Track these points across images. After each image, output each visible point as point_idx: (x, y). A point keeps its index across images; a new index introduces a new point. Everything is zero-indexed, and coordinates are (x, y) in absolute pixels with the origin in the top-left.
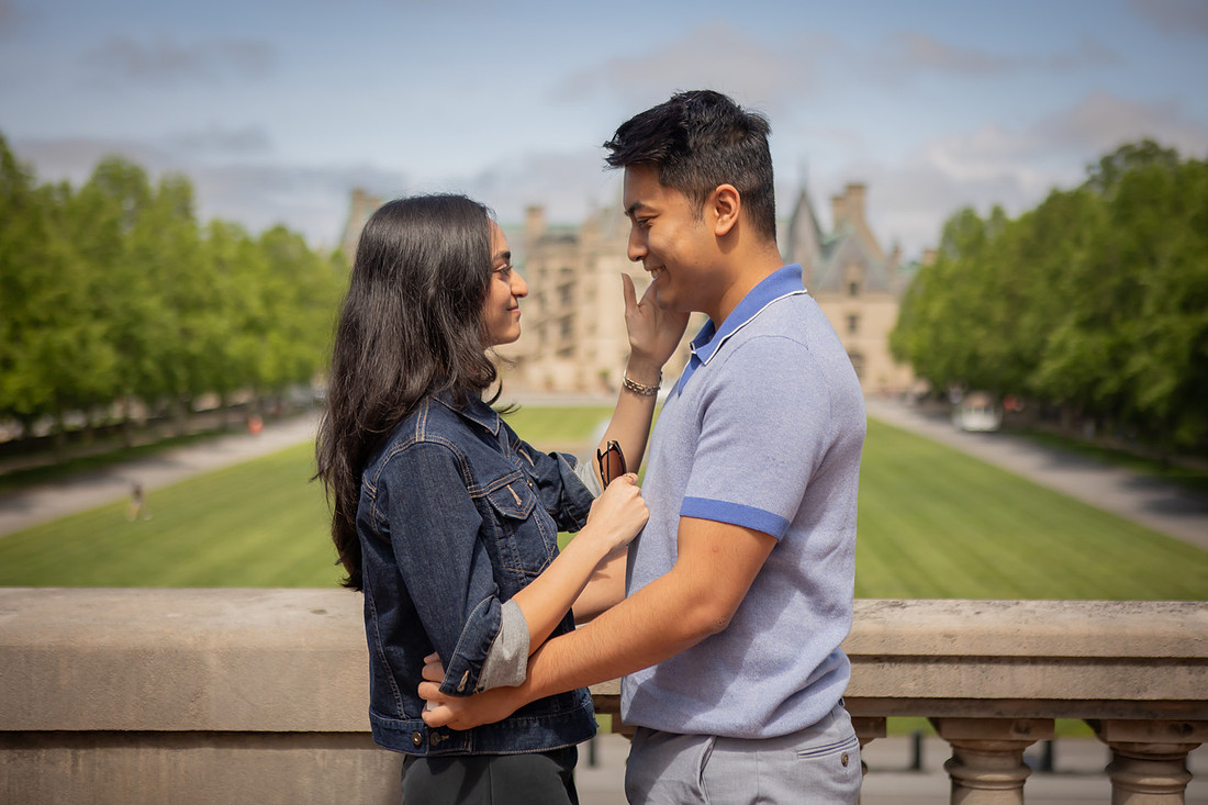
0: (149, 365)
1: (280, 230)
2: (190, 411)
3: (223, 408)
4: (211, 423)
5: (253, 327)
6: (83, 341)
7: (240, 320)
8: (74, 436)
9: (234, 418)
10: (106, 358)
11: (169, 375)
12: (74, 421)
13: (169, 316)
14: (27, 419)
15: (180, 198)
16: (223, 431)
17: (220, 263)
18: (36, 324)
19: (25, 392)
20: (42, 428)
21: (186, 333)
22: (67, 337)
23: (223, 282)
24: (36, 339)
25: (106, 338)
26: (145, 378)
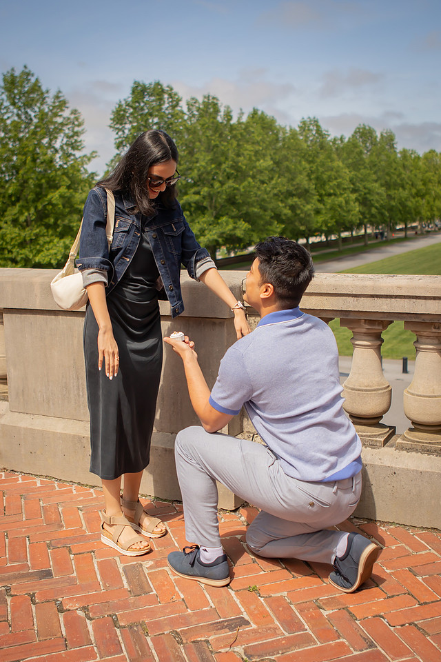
0: (374, 211)
1: (432, 152)
2: (393, 230)
3: (405, 229)
4: (402, 234)
5: (419, 194)
6: (347, 202)
7: (414, 191)
8: (345, 240)
9: (410, 233)
10: (357, 208)
11: (382, 214)
12: (345, 234)
13: (382, 190)
14: (327, 234)
15: (389, 140)
16: (406, 239)
17: (404, 167)
18: (330, 195)
19: (325, 222)
20: (333, 238)
21: (389, 196)
22: (341, 199)
23: (406, 175)
24: (329, 201)
25: (357, 200)
26: (373, 216)
